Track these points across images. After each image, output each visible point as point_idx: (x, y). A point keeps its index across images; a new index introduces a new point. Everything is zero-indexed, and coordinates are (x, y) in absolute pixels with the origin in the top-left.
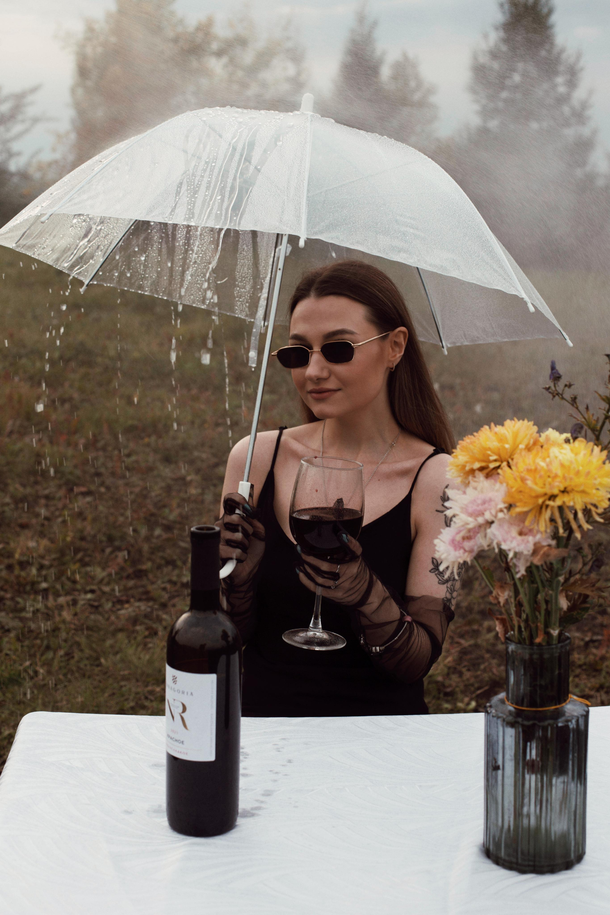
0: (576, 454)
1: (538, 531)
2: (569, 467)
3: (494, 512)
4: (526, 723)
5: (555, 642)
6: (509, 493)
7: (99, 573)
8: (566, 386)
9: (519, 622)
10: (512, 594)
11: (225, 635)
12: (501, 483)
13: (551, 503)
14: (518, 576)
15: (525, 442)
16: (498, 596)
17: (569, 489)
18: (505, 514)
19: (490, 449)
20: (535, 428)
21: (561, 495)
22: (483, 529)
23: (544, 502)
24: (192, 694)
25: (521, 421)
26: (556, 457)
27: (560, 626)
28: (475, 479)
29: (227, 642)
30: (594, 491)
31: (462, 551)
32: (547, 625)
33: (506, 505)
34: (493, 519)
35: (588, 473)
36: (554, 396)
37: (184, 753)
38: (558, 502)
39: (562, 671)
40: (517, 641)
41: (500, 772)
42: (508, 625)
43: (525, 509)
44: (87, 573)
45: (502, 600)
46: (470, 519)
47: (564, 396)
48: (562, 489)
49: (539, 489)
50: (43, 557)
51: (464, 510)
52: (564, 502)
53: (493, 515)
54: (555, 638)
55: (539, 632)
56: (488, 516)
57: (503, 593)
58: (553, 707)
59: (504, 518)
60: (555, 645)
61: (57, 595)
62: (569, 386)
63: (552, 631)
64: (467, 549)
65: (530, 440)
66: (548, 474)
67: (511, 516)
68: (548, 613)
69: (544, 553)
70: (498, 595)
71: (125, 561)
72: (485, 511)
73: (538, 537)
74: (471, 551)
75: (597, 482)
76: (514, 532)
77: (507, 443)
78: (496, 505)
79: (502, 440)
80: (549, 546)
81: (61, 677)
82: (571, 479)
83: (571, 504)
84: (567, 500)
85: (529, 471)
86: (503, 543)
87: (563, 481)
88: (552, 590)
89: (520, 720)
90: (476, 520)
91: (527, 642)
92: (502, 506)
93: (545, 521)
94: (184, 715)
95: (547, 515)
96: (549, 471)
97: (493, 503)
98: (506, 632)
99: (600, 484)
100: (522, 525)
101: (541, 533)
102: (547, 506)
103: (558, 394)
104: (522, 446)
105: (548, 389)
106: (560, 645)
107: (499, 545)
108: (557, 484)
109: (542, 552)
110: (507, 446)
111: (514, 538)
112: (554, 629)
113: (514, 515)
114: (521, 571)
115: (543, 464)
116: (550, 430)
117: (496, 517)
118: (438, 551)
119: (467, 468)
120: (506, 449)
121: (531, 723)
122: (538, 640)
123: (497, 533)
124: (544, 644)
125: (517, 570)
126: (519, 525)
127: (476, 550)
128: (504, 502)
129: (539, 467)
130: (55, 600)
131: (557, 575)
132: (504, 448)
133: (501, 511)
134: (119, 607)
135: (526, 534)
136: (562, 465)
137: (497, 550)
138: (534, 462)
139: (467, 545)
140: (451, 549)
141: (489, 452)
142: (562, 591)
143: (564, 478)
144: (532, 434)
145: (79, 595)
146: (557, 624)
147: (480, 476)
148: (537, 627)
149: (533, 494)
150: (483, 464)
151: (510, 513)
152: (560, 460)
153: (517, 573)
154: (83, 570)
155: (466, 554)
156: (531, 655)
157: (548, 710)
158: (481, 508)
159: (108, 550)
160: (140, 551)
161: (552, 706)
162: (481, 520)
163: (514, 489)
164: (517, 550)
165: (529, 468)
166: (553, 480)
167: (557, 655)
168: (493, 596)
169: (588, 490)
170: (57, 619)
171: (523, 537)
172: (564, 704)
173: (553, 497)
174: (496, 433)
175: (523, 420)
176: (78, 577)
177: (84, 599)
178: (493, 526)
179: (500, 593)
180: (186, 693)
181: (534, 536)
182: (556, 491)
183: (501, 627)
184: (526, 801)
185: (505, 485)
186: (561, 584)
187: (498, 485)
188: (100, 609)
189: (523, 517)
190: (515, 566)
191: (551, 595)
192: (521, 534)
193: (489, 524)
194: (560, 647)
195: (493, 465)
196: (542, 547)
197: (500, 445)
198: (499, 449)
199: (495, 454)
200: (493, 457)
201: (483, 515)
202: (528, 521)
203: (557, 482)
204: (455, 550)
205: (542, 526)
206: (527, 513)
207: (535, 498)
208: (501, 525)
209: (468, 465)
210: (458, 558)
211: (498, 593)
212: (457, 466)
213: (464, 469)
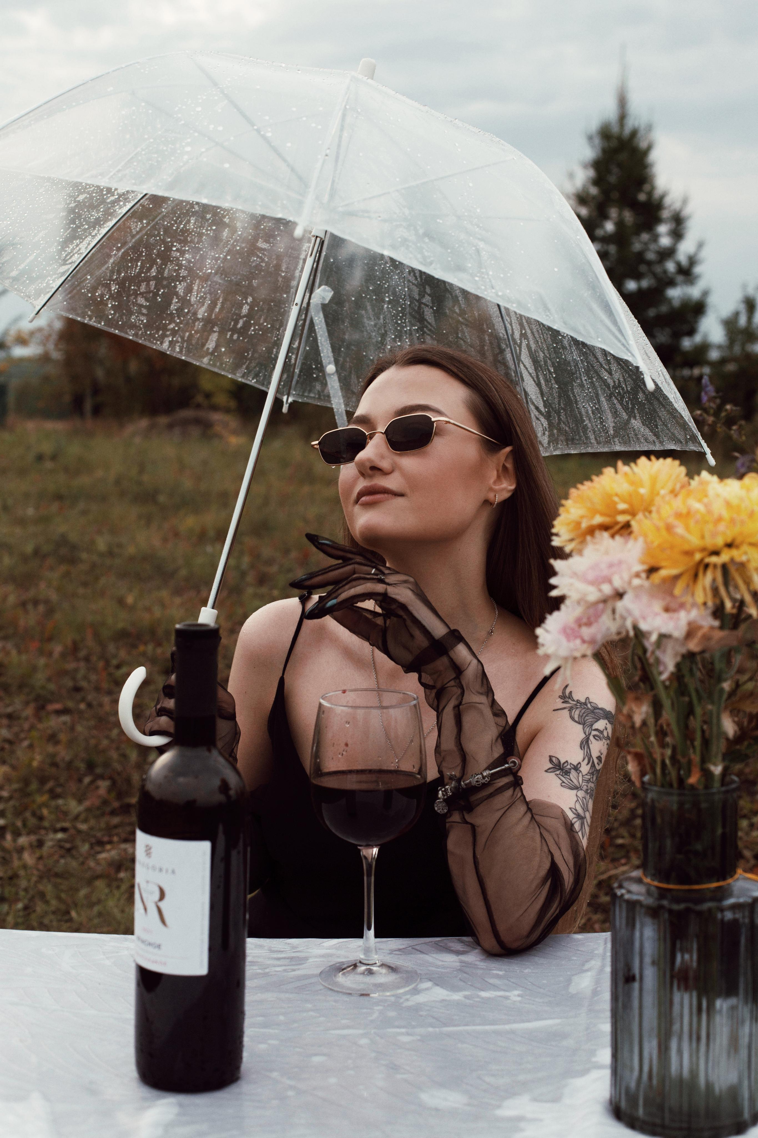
1: (694, 605)
2: (739, 507)
3: (626, 576)
4: (676, 907)
5: (717, 784)
6: (649, 551)
7: (74, 807)
9: (663, 755)
10: (651, 710)
11: (224, 788)
12: (636, 540)
13: (714, 559)
14: (664, 676)
15: (670, 486)
16: (631, 714)
17: (738, 541)
18: (643, 580)
19: (617, 495)
20: (683, 469)
21: (726, 549)
22: (610, 605)
23: (701, 561)
24: (173, 872)
25: (661, 460)
26: (718, 496)
27: (724, 759)
32: (704, 760)
33: (645, 567)
34: (626, 588)
38: (725, 557)
39: (727, 829)
40: (659, 784)
41: (636, 985)
42: (647, 762)
43: (674, 572)
44: (57, 807)
45: (638, 720)
46: (590, 589)
48: (729, 540)
49: (695, 541)
51: (581, 579)
52: (730, 559)
53: (624, 583)
54: (716, 778)
55: (693, 769)
56: (618, 583)
57: (639, 708)
58: (714, 885)
59: (641, 586)
60: (717, 787)
61: (17, 834)
63: (712, 768)
64: (586, 638)
65: (675, 485)
66: (708, 518)
67: (653, 583)
68: (706, 743)
69: (704, 636)
70: (633, 712)
71: (110, 790)
72: (613, 576)
73: (694, 614)
74: (592, 642)
76: (657, 606)
77: (642, 486)
78: (630, 568)
79: (635, 483)
80: (712, 628)
82: (743, 522)
83: (744, 558)
84: (735, 555)
85: (679, 515)
86: (641, 621)
87: (731, 527)
88: (713, 703)
89: (665, 903)
90: (600, 590)
91: (675, 785)
92: (639, 567)
93: (704, 589)
94: (162, 904)
95: (707, 579)
96: (709, 512)
97: (624, 566)
98: (643, 774)
100: (668, 599)
101: (699, 608)
102: (707, 566)
104: (664, 492)
106: (723, 789)
107: (634, 624)
108: (720, 529)
109: (700, 634)
110: (642, 491)
111: (656, 614)
112: (715, 765)
113: (657, 583)
114: (668, 668)
115: (698, 506)
116: (706, 474)
117: (630, 583)
118: (543, 645)
119: (584, 525)
120: (642, 496)
121: (682, 906)
122: (693, 780)
123: (631, 607)
124: (701, 787)
125: (661, 668)
126: (664, 597)
127: (601, 639)
128: (643, 563)
129: (692, 511)
130: (14, 840)
131: (720, 680)
132: (638, 493)
133: (637, 575)
134: (98, 849)
135: (675, 611)
136: (728, 504)
137: (632, 633)
138: (685, 505)
139: (586, 632)
140: (564, 641)
141: (616, 499)
142: (726, 708)
143: (733, 521)
144: (678, 476)
145: (47, 834)
146: (720, 757)
147: (601, 535)
148: (690, 762)
149: (686, 547)
150: (608, 519)
151: (651, 579)
153: (661, 673)
154: (53, 803)
155: (585, 646)
156: (681, 804)
157: (708, 889)
158: (606, 572)
159: (87, 780)
160: (128, 781)
161: (714, 882)
162: (607, 589)
163: (655, 545)
164: (664, 630)
165: (679, 512)
167: (720, 804)
168: (623, 715)
170: (16, 863)
171: (671, 614)
172: (730, 881)
173: (716, 552)
174: (626, 474)
175: (665, 459)
176: (45, 812)
177: (52, 840)
178: (627, 598)
179: (635, 708)
180: (164, 871)
182: (720, 541)
183: (636, 764)
184: (676, 1027)
186: (725, 696)
187: (631, 543)
188: (74, 852)
189: (670, 583)
190: (658, 661)
191: (711, 712)
192: (667, 610)
193: (620, 595)
194: (727, 792)
195: (622, 519)
196: (700, 627)
197: (631, 489)
198: (630, 495)
199: (625, 502)
200: (622, 506)
201: (610, 581)
202: (678, 590)
203: (722, 527)
204: (569, 640)
205: (700, 596)
206: (676, 578)
207: (689, 553)
208: (637, 597)
209: (584, 521)
210: (572, 651)
211: (631, 709)
212: (567, 524)
213: (579, 528)
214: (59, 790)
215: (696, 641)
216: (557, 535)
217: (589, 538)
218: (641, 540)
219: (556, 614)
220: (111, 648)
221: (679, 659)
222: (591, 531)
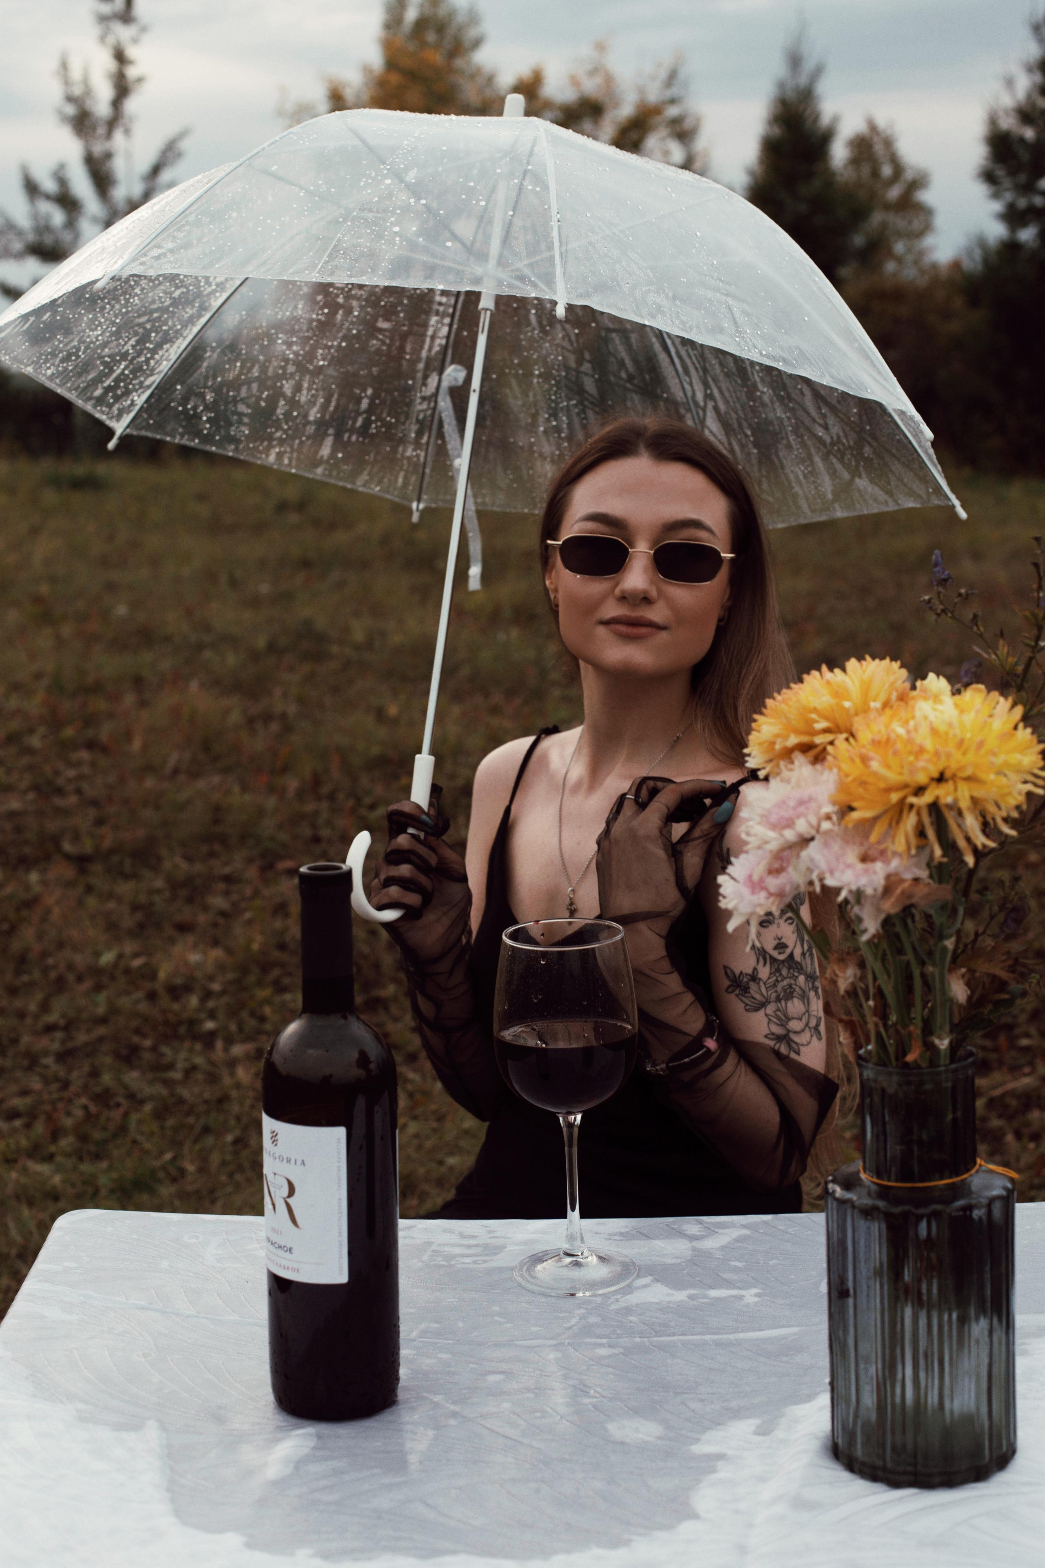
0: (962, 711)
1: (895, 854)
2: (947, 734)
3: (814, 821)
4: (895, 1210)
5: (944, 1060)
6: (842, 787)
8: (960, 595)
10: (858, 973)
11: (363, 1060)
12: (830, 769)
13: (916, 800)
14: (865, 938)
15: (882, 697)
16: (835, 978)
17: (947, 774)
18: (834, 824)
19: (815, 710)
20: (904, 673)
21: (934, 784)
22: (793, 851)
23: (902, 801)
24: (303, 1163)
25: (877, 661)
26: (926, 718)
27: (954, 1029)
28: (790, 766)
29: (368, 1071)
30: (992, 777)
31: (763, 894)
32: (928, 1030)
33: (837, 807)
34: (813, 832)
35: (981, 744)
37: (294, 1270)
38: (927, 798)
39: (959, 1114)
40: (877, 1061)
41: (851, 1301)
42: (860, 1032)
45: (843, 985)
46: (772, 834)
47: (956, 613)
48: (936, 775)
49: (893, 777)
50: (211, 978)
51: (766, 819)
52: (937, 798)
53: (812, 826)
54: (942, 1053)
55: (913, 1042)
56: (802, 826)
57: (843, 971)
58: (944, 1182)
59: (831, 831)
60: (945, 1065)
62: (966, 596)
63: (937, 1042)
64: (773, 890)
65: (890, 694)
66: (909, 748)
67: (846, 828)
69: (903, 893)
70: (837, 975)
72: (798, 817)
73: (895, 863)
74: (780, 894)
75: (999, 760)
76: (852, 856)
77: (848, 699)
78: (820, 807)
79: (839, 693)
80: (916, 880)
81: (223, 1178)
82: (949, 756)
83: (949, 800)
84: (945, 794)
85: (876, 743)
86: (827, 875)
87: (935, 759)
88: (934, 964)
90: (782, 835)
91: (893, 1061)
92: (828, 809)
93: (907, 834)
94: (289, 1200)
95: (909, 822)
96: (910, 741)
97: (813, 805)
98: (857, 1046)
99: (1007, 764)
100: (865, 843)
101: (900, 855)
102: (910, 807)
103: (944, 611)
104: (876, 705)
106: (953, 1066)
107: (821, 880)
108: (921, 764)
109: (900, 889)
110: (847, 704)
111: (849, 866)
112: (941, 1038)
113: (850, 825)
114: (871, 926)
115: (901, 731)
116: (932, 676)
117: (817, 828)
118: (724, 897)
119: (778, 747)
120: (845, 710)
121: (902, 1209)
122: (910, 1058)
123: (818, 857)
124: (923, 1064)
125: (862, 927)
126: (862, 844)
127: (790, 892)
128: (834, 803)
129: (893, 736)
131: (941, 937)
132: (843, 707)
133: (828, 817)
135: (873, 860)
136: (934, 731)
137: (819, 888)
138: (887, 726)
139: (773, 883)
140: (746, 891)
141: (814, 716)
142: (952, 969)
143: (937, 754)
144: (896, 683)
146: (947, 1028)
147: (800, 759)
148: (910, 1034)
149: (882, 785)
150: (805, 739)
151: (843, 823)
152: (931, 723)
153: (863, 932)
155: (772, 899)
156: (902, 1086)
158: (790, 813)
161: (942, 1179)
162: (790, 835)
163: (850, 779)
164: (854, 887)
165: (877, 738)
166: (917, 758)
167: (949, 1084)
168: (826, 979)
169: (982, 775)
171: (869, 865)
172: (967, 1175)
173: (920, 790)
174: (828, 682)
175: (882, 658)
178: (812, 845)
179: (838, 972)
180: (293, 1161)
181: (887, 862)
182: (922, 778)
183: (847, 1035)
185: (835, 770)
186: (949, 955)
187: (824, 775)
189: (865, 827)
190: (860, 920)
191: (934, 972)
192: (865, 859)
193: (805, 841)
194: (955, 1071)
195: (819, 740)
196: (901, 881)
197: (834, 702)
198: (832, 711)
199: (826, 718)
200: (822, 725)
201: (793, 826)
202: (876, 835)
204: (753, 893)
205: (900, 843)
206: (875, 819)
208: (826, 845)
209: (779, 740)
210: (755, 906)
211: (834, 972)
212: (760, 744)
213: (773, 749)
215: (893, 899)
217: (783, 762)
222: (787, 754)
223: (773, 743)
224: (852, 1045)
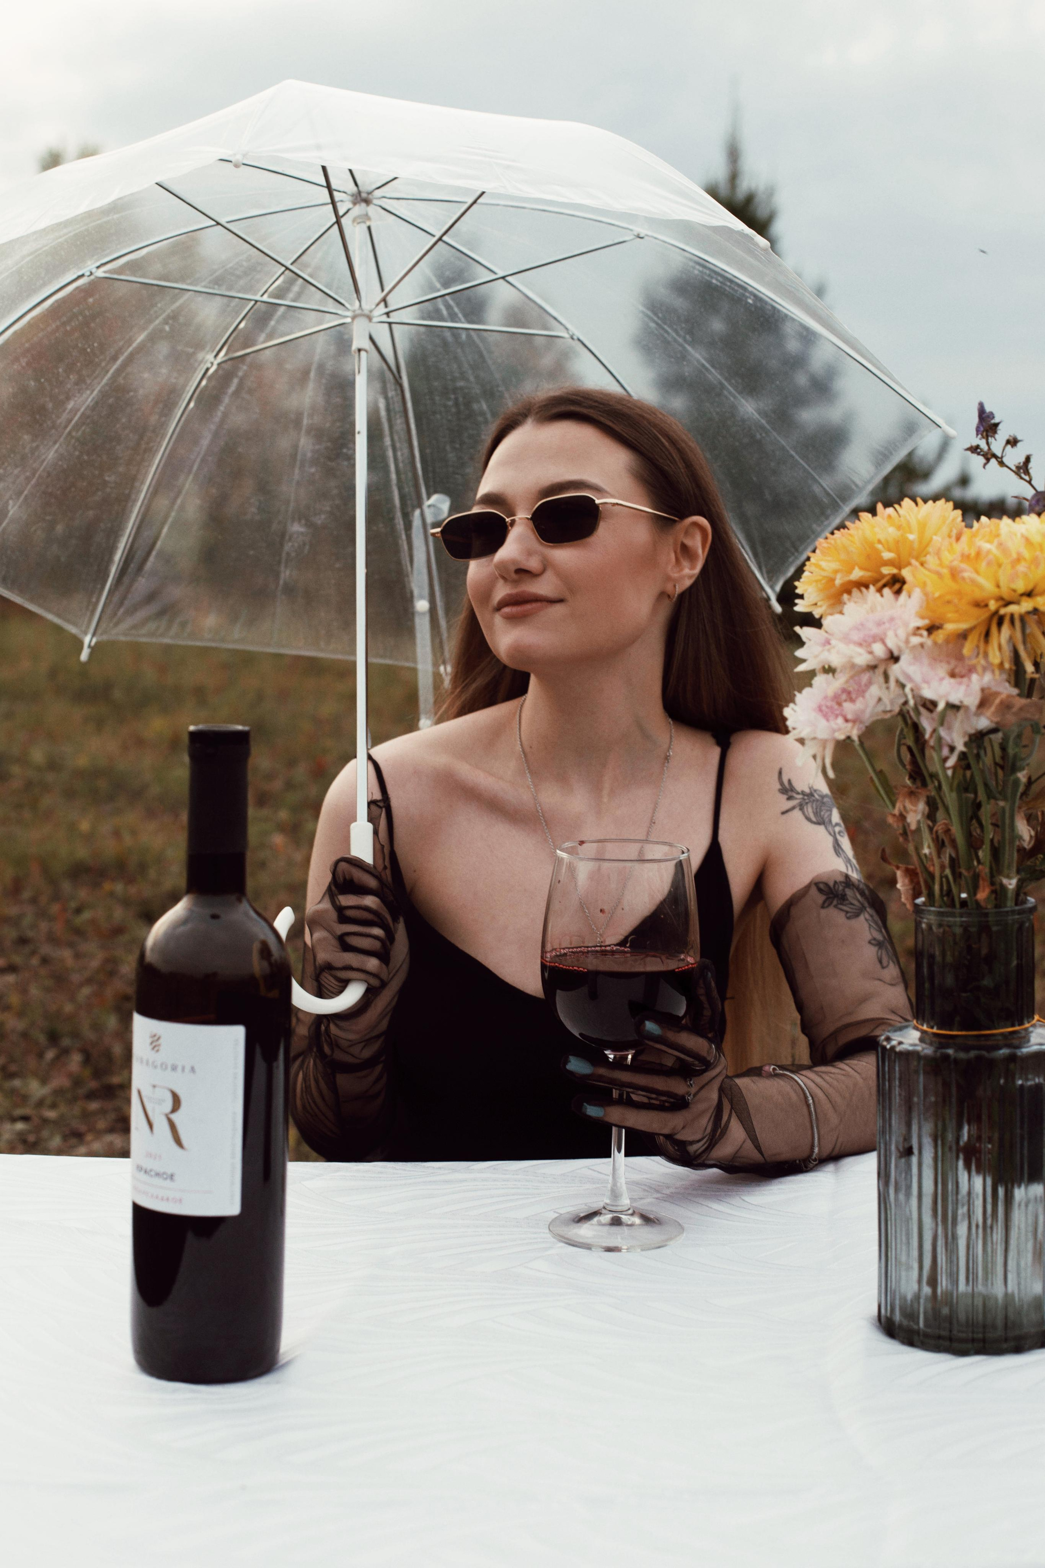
1: (988, 667)
3: (901, 634)
4: (964, 1056)
6: (929, 603)
8: (1008, 442)
10: (926, 812)
12: (912, 593)
13: (1011, 610)
15: (944, 532)
16: (904, 813)
18: (923, 639)
19: (879, 542)
20: (958, 513)
21: (1027, 597)
23: (994, 615)
25: (931, 505)
26: (1013, 536)
32: (995, 871)
33: (926, 622)
36: (988, 460)
38: (1027, 606)
39: (1023, 960)
41: (914, 1160)
42: (921, 879)
43: (964, 626)
44: (13, 1090)
45: (911, 822)
46: (859, 651)
47: (1005, 460)
48: (1028, 588)
49: (988, 586)
52: (1035, 606)
53: (900, 641)
54: (1010, 895)
55: (981, 882)
56: (893, 643)
57: (915, 805)
58: (1009, 1032)
59: (922, 646)
60: (1012, 906)
62: (1013, 442)
63: (1005, 881)
64: (849, 717)
65: (950, 530)
67: (935, 643)
68: (996, 853)
69: (1002, 703)
70: (906, 811)
72: (885, 635)
73: (988, 678)
74: (858, 721)
76: (942, 670)
77: (911, 532)
78: (906, 625)
79: (901, 528)
80: (1009, 696)
85: (965, 558)
86: (924, 686)
88: (1005, 799)
89: (948, 1052)
90: (871, 653)
92: (916, 625)
93: (1000, 647)
95: (1002, 637)
96: (1004, 554)
97: (898, 623)
98: (916, 894)
100: (955, 661)
102: (1002, 619)
103: (994, 456)
104: (939, 536)
105: (975, 449)
106: (1020, 908)
107: (917, 692)
109: (997, 701)
110: (911, 537)
111: (942, 679)
112: (1009, 877)
113: (940, 642)
115: (989, 547)
117: (907, 642)
119: (838, 582)
120: (911, 543)
121: (973, 1054)
122: (980, 896)
123: (909, 672)
124: (991, 905)
126: (948, 663)
127: (868, 717)
128: (922, 618)
129: (983, 552)
131: (1014, 769)
132: (906, 539)
133: (917, 632)
135: (963, 676)
136: (1028, 542)
137: (911, 704)
139: (849, 708)
140: (818, 719)
141: (880, 546)
142: (1021, 806)
143: (1035, 561)
144: (954, 520)
146: (1014, 869)
148: (975, 875)
149: (978, 595)
150: (870, 572)
151: (933, 637)
153: (944, 760)
155: (850, 725)
156: (966, 927)
157: (1002, 1034)
158: (875, 630)
161: (1005, 1027)
162: (879, 650)
163: (937, 595)
164: (952, 699)
165: (965, 555)
167: (1015, 928)
168: (894, 816)
171: (959, 680)
172: (1026, 1026)
173: (1013, 601)
174: (887, 519)
175: (934, 503)
178: (904, 659)
179: (910, 806)
181: (982, 676)
183: (907, 881)
185: (918, 597)
186: (1020, 790)
187: (904, 597)
189: (957, 642)
190: (939, 742)
191: (1003, 809)
192: (953, 675)
193: (894, 658)
194: (1022, 912)
195: (887, 571)
196: (997, 694)
197: (899, 533)
198: (897, 542)
199: (890, 550)
200: (887, 555)
201: (883, 642)
202: (968, 649)
203: (1021, 568)
204: (827, 720)
205: (995, 657)
206: (964, 636)
207: (980, 604)
208: (915, 658)
209: (839, 576)
210: (834, 731)
211: (904, 807)
212: (817, 581)
213: (834, 584)
214: (13, 1068)
215: (993, 709)
216: (801, 597)
217: (845, 596)
218: (917, 594)
219: (807, 691)
220: (66, 886)
221: (967, 739)
222: (848, 589)
223: (832, 580)
224: (911, 892)
